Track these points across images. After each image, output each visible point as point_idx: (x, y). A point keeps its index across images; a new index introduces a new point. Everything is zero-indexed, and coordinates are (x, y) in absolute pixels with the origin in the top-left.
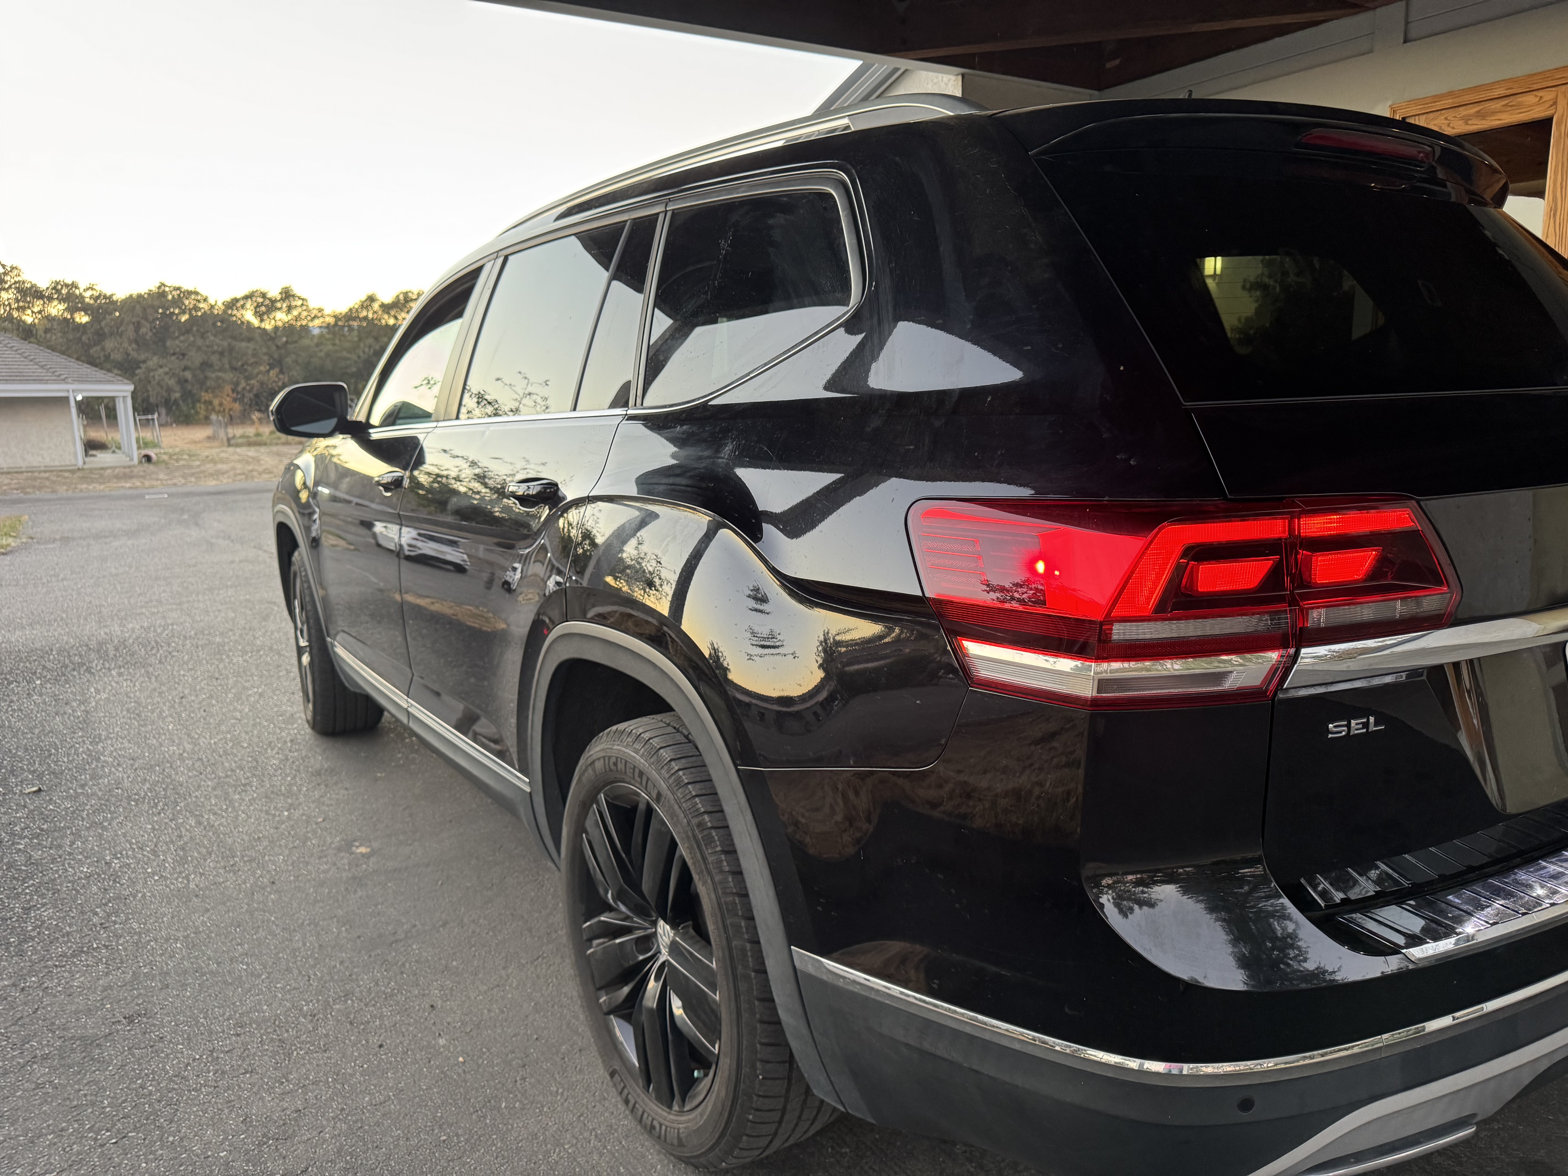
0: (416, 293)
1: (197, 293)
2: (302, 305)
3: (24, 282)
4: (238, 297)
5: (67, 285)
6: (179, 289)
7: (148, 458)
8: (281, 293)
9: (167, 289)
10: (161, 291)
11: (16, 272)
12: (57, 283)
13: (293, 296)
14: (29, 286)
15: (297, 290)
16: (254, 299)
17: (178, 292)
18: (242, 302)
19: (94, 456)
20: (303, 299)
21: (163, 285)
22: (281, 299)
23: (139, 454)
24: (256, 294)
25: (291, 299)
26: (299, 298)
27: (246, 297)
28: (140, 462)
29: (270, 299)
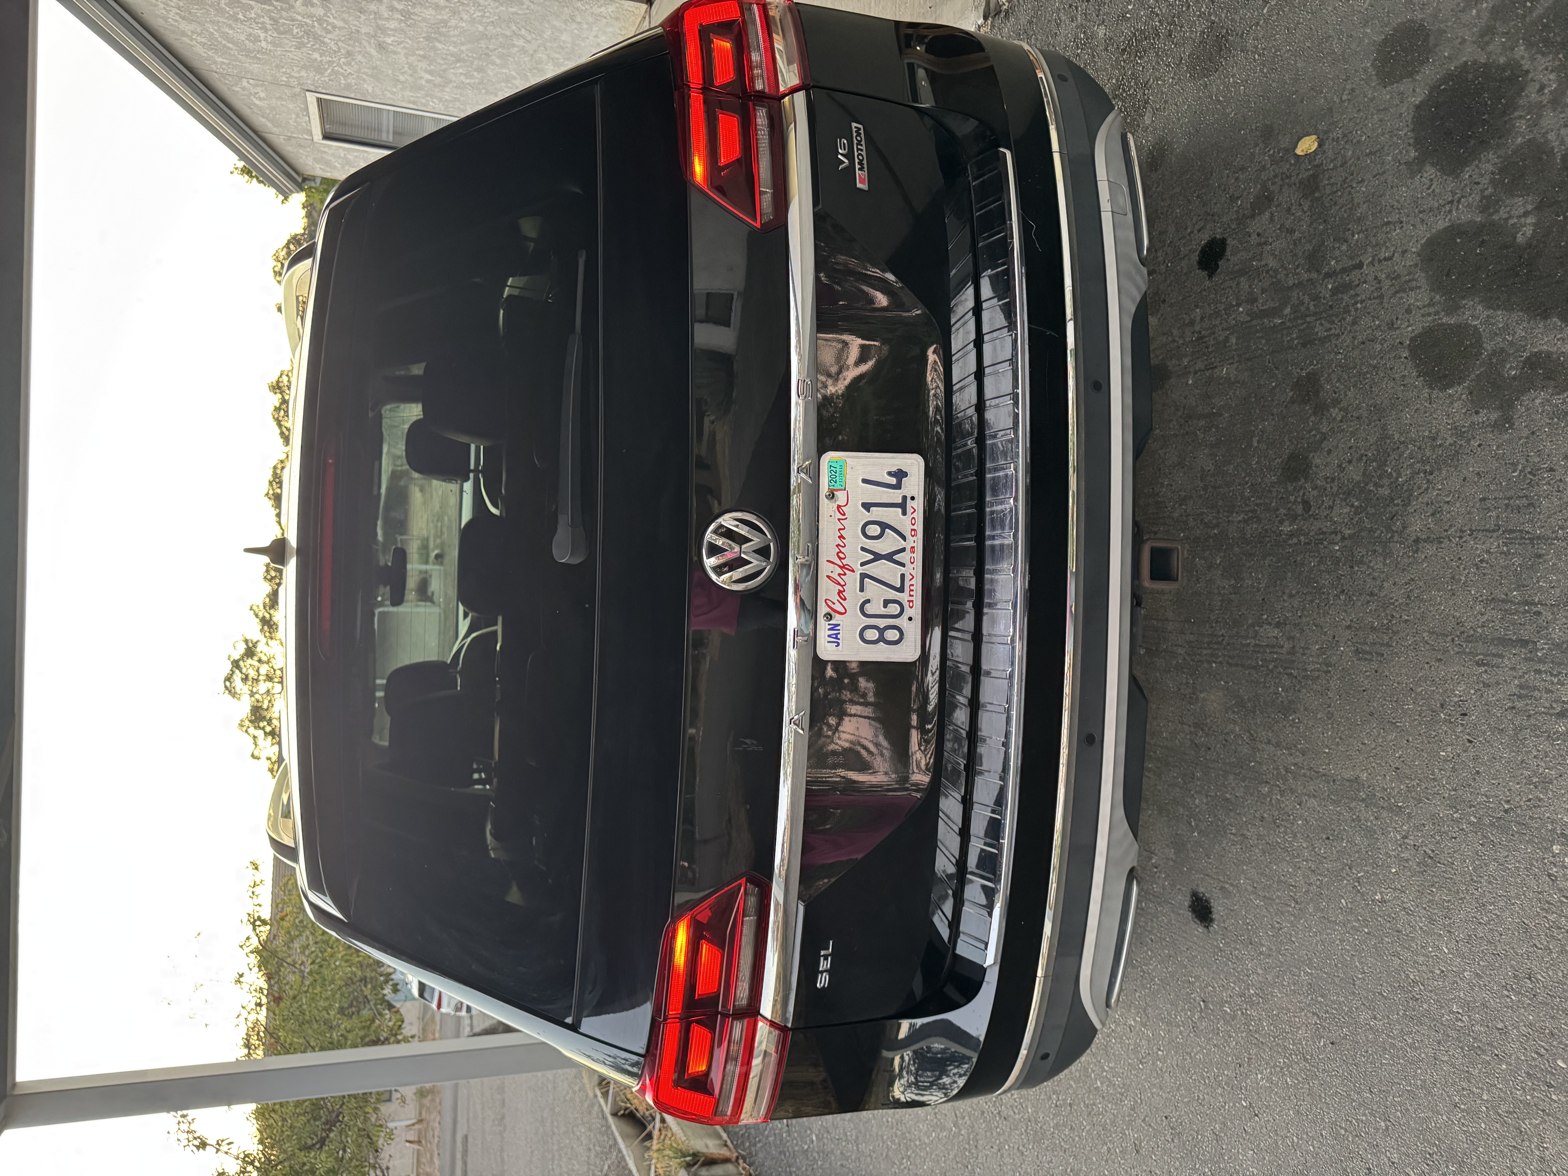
0: (275, 263)
1: (275, 468)
2: (287, 375)
3: (264, 603)
4: (279, 431)
5: (267, 571)
6: (271, 483)
7: (438, 557)
8: (275, 393)
9: (271, 492)
10: (272, 497)
11: (255, 608)
12: (265, 578)
13: (278, 382)
14: (267, 600)
15: (274, 379)
16: (280, 419)
17: (274, 483)
18: (284, 430)
19: (433, 593)
20: (281, 375)
21: (267, 494)
22: (281, 393)
23: (434, 564)
24: (276, 416)
25: (281, 385)
26: (281, 377)
27: (280, 425)
28: (441, 564)
29: (281, 404)
